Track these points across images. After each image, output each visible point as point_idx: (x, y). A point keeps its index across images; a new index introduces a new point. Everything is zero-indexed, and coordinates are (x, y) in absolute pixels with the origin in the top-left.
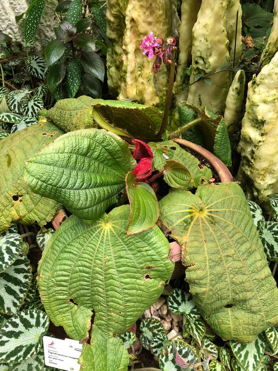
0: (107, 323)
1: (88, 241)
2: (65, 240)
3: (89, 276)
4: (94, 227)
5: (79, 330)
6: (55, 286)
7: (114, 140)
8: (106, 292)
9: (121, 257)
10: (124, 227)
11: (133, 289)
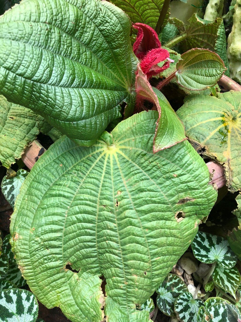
0: (125, 291)
1: (85, 174)
2: (48, 178)
3: (93, 226)
4: (91, 154)
5: (86, 309)
6: (42, 249)
7: (112, 14)
8: (122, 246)
9: (142, 191)
10: (140, 145)
11: (162, 236)
